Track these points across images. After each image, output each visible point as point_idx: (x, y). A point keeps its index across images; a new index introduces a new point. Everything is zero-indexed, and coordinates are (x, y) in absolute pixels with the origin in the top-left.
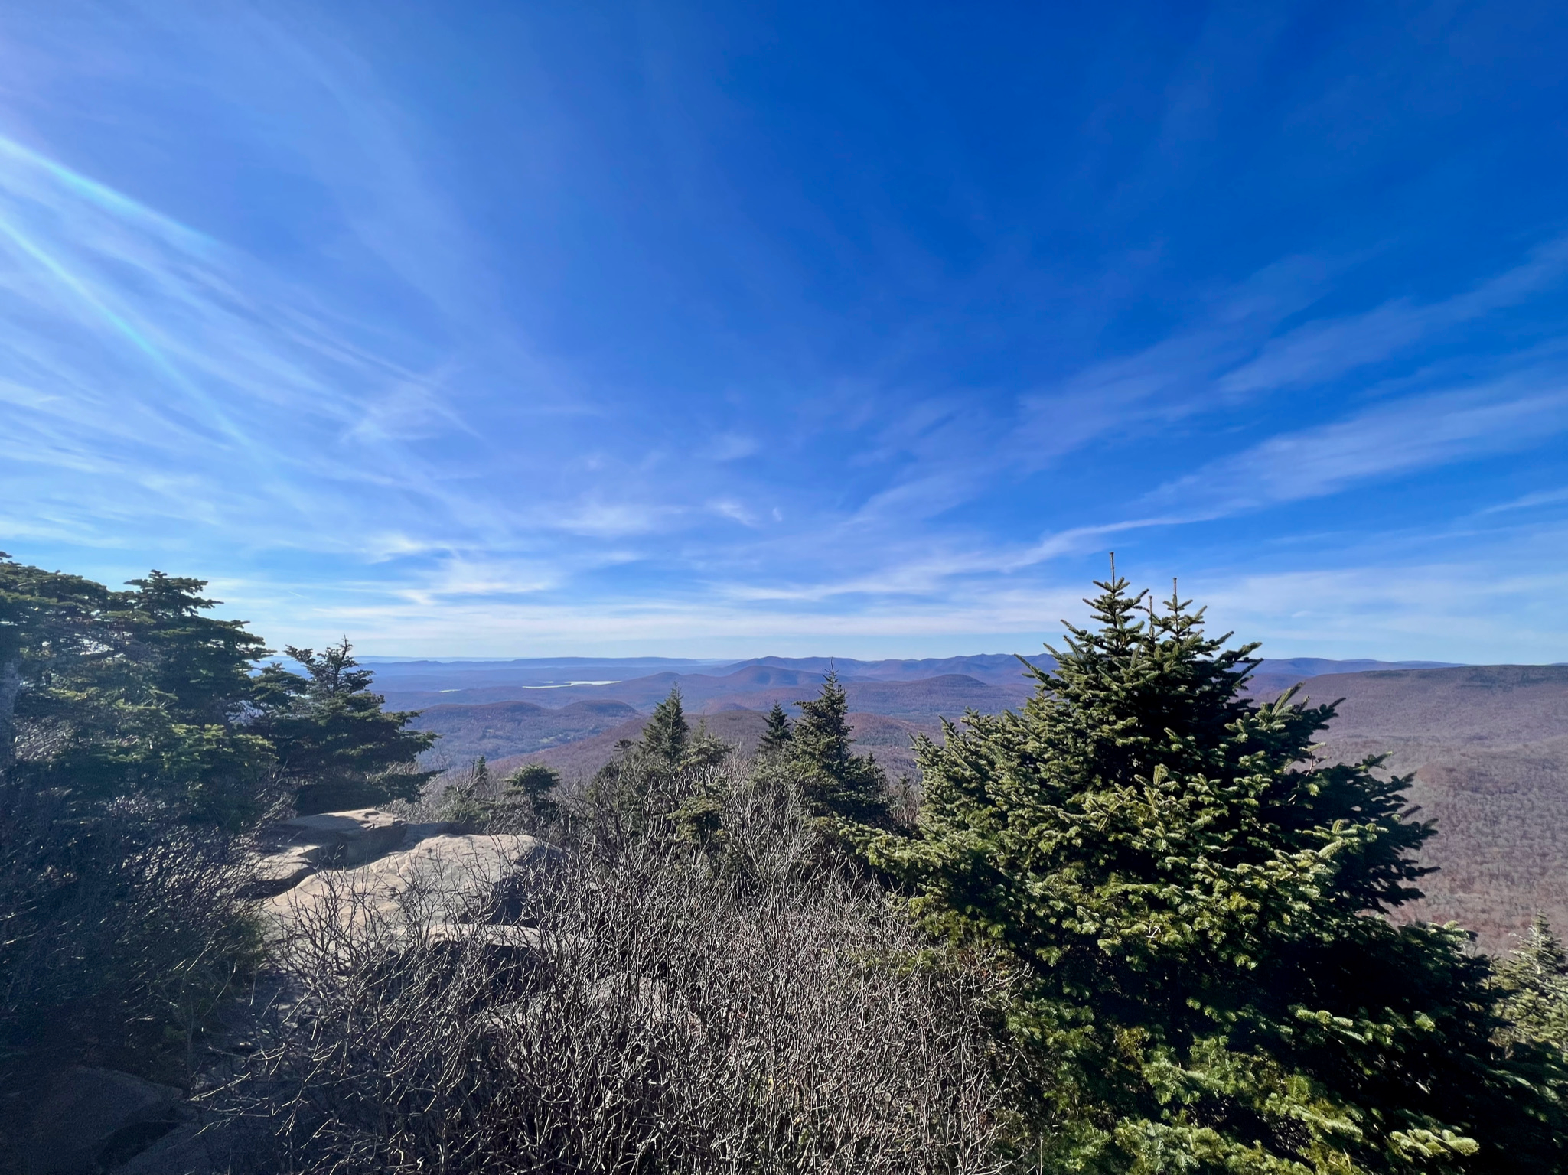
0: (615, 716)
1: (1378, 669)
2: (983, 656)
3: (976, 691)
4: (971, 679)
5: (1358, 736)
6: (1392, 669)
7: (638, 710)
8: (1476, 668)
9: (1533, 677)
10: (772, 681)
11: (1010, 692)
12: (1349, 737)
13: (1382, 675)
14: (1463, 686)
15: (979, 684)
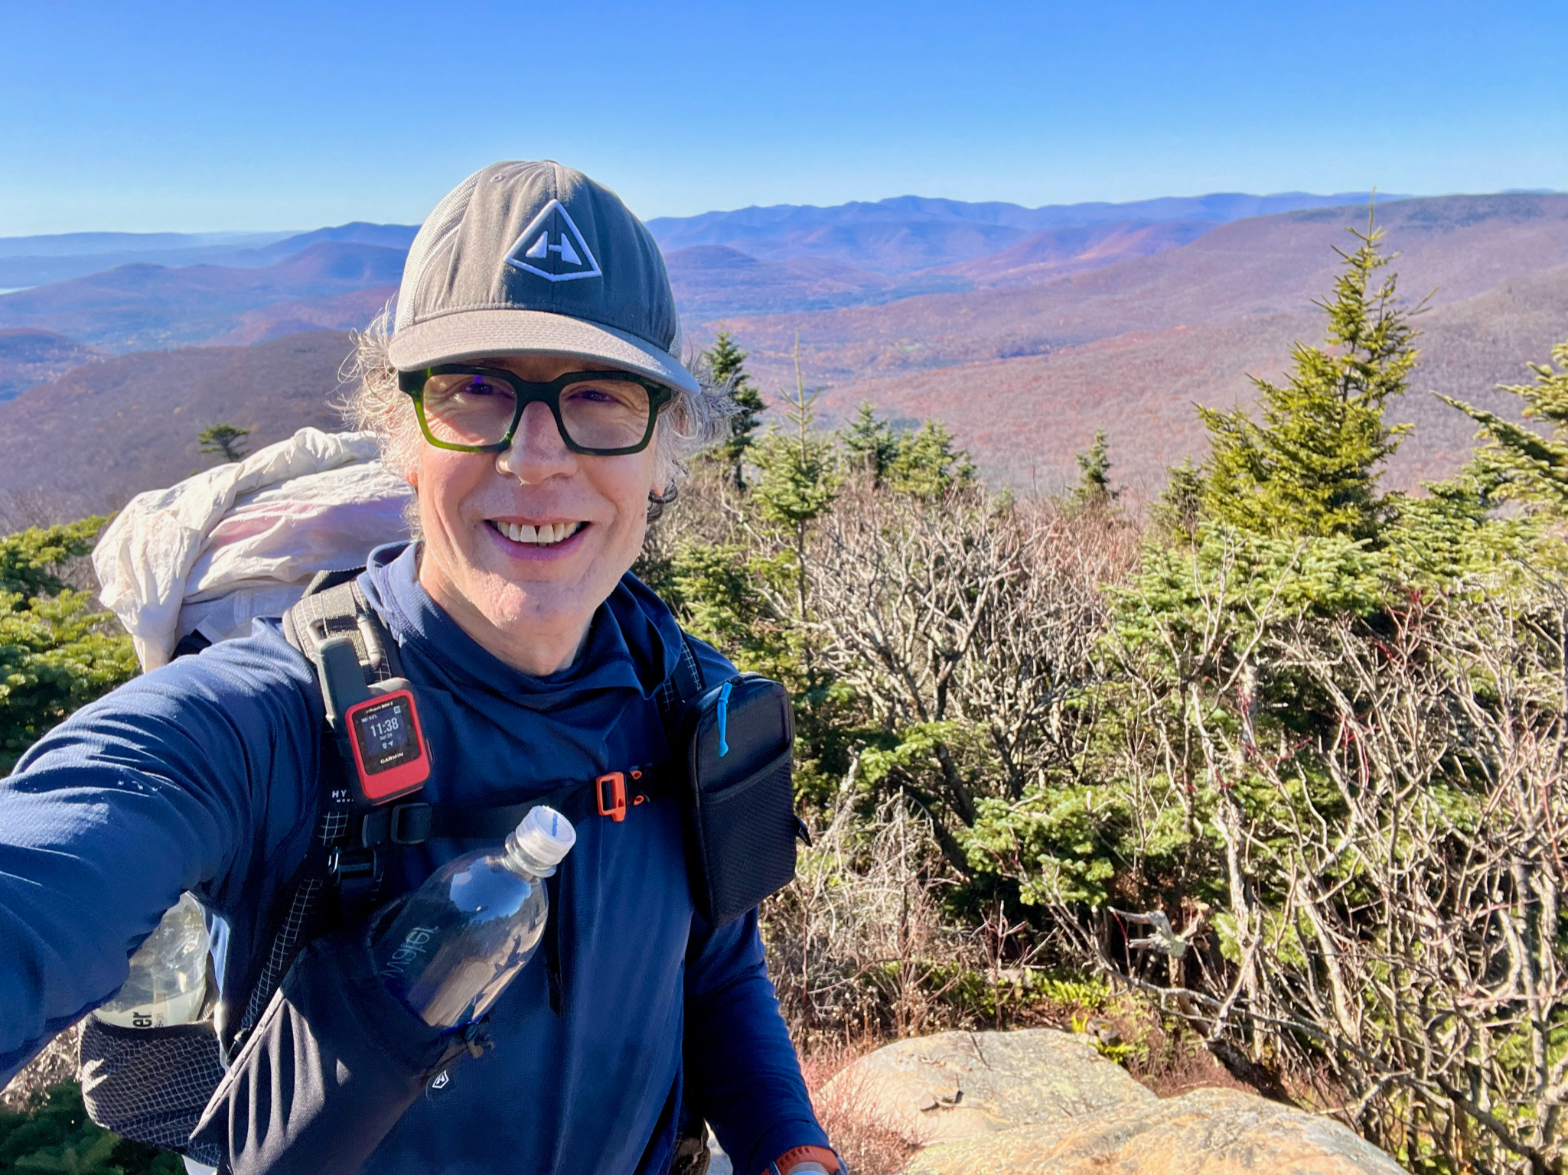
0: (41, 360)
1: (1309, 207)
2: (752, 211)
3: (742, 275)
4: (734, 254)
5: (1265, 310)
6: (1325, 206)
7: (91, 345)
8: (1421, 201)
9: (1481, 210)
10: (367, 273)
11: (799, 273)
12: (1256, 311)
13: (1312, 216)
14: (1401, 228)
15: (748, 262)
